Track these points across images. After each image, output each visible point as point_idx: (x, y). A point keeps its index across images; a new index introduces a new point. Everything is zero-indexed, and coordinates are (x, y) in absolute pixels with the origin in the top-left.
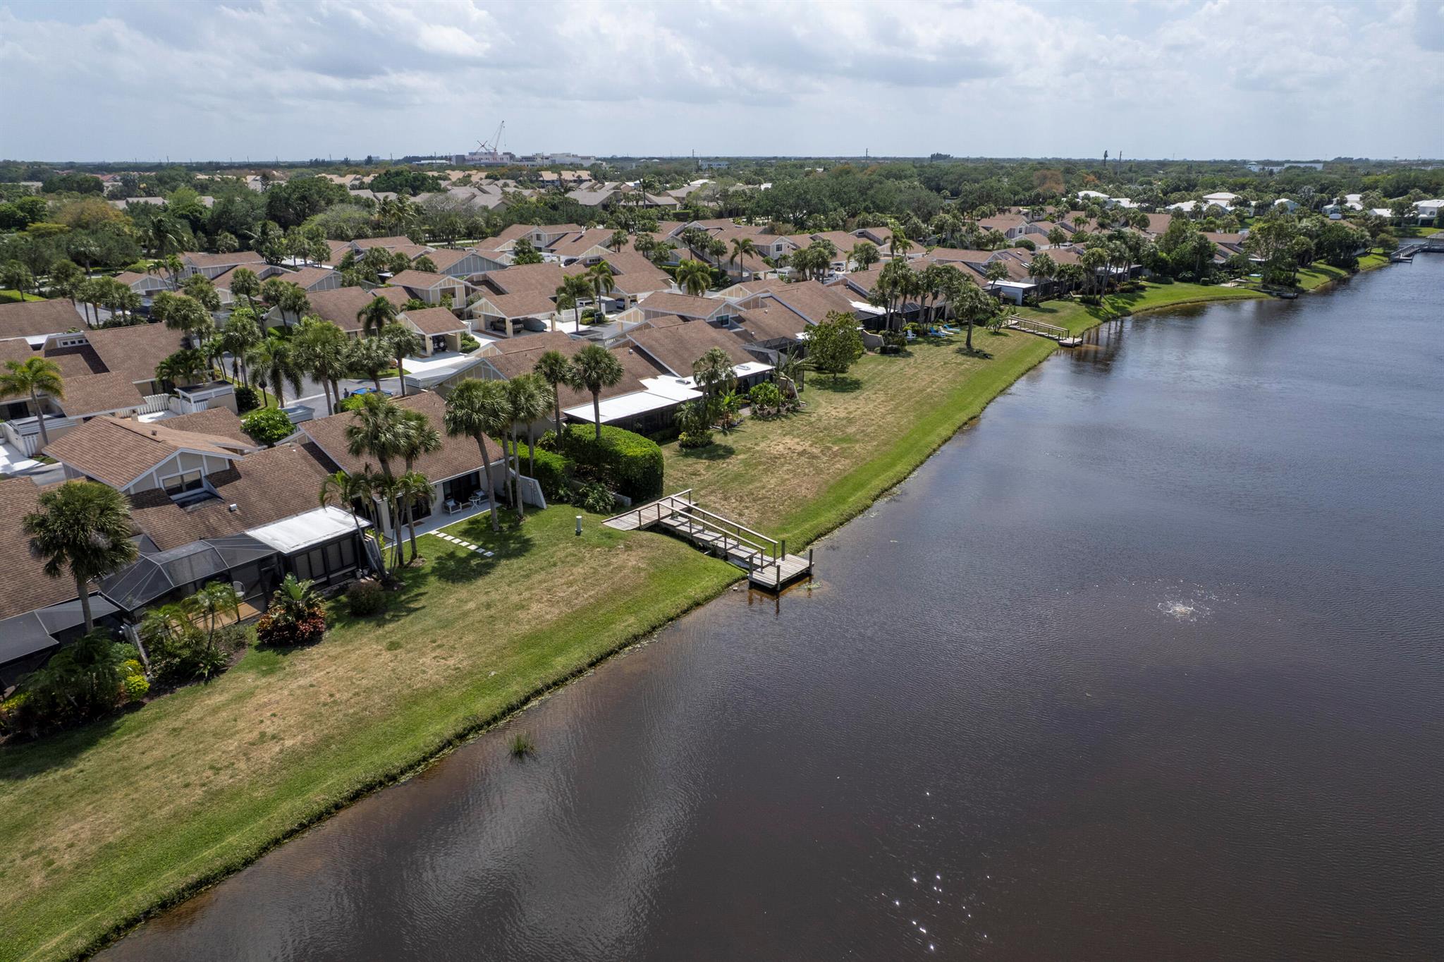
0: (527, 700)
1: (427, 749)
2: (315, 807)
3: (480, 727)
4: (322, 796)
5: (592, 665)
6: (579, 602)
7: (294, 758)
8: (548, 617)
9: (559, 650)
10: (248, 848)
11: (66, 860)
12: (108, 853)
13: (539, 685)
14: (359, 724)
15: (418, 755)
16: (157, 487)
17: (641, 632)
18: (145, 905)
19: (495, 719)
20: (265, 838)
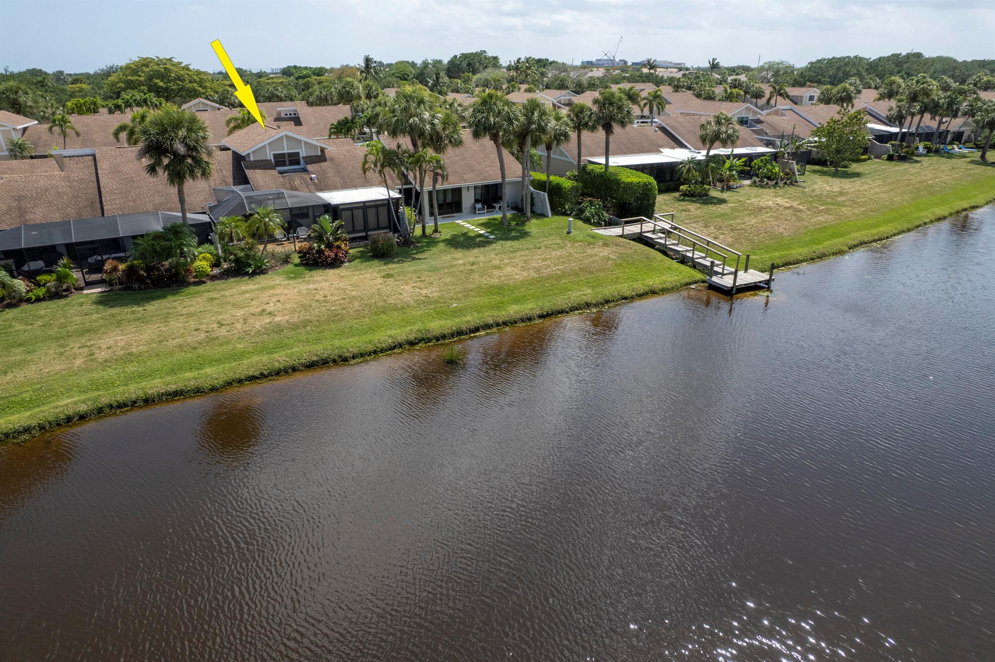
0: (477, 329)
1: (379, 345)
2: (277, 364)
3: (430, 340)
4: (285, 358)
5: (541, 317)
6: (545, 272)
7: (278, 329)
8: (517, 277)
9: (517, 301)
10: (217, 379)
11: (101, 356)
12: (129, 358)
13: (490, 321)
14: (335, 317)
15: (370, 348)
16: (269, 158)
17: (594, 302)
18: (134, 397)
19: (444, 337)
20: (231, 376)
